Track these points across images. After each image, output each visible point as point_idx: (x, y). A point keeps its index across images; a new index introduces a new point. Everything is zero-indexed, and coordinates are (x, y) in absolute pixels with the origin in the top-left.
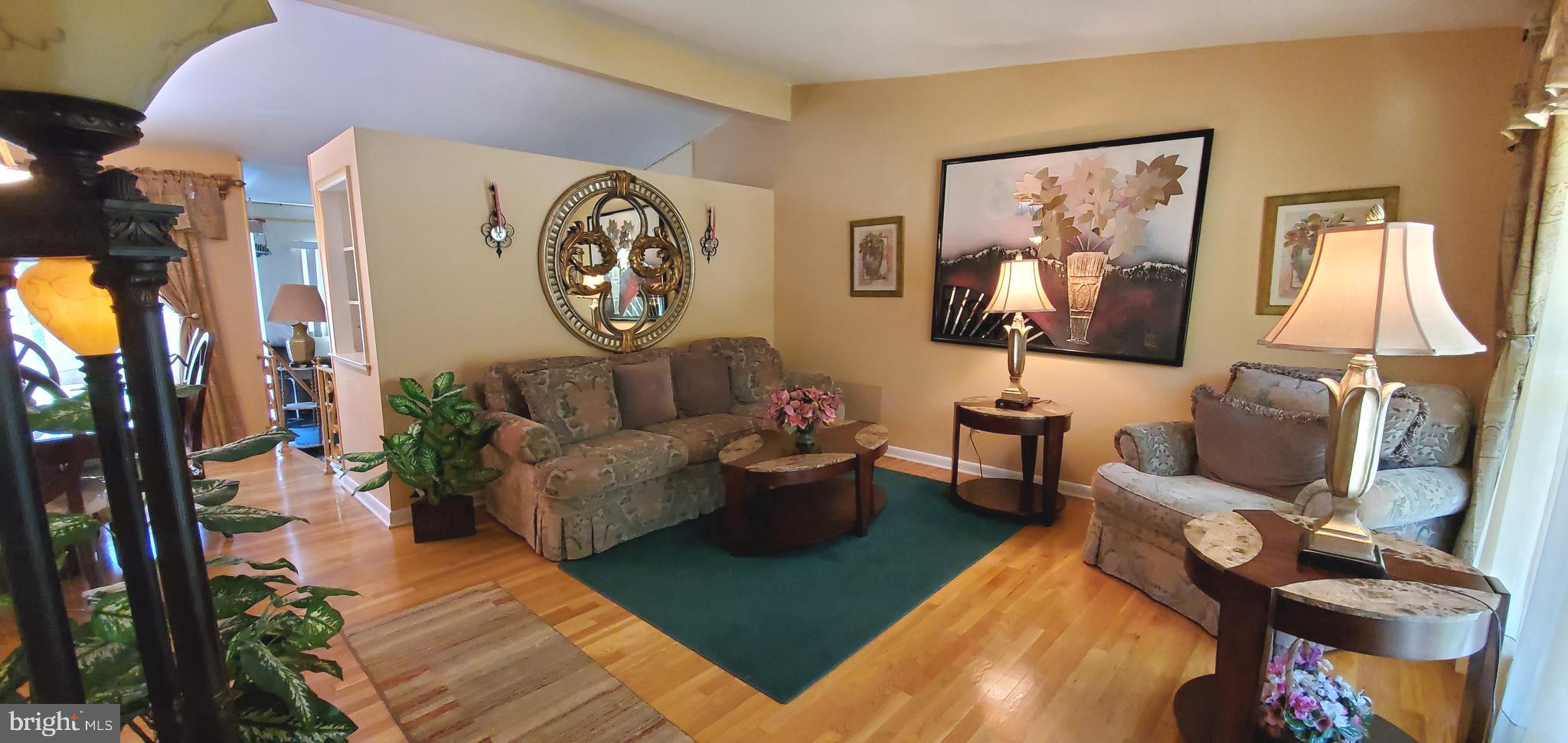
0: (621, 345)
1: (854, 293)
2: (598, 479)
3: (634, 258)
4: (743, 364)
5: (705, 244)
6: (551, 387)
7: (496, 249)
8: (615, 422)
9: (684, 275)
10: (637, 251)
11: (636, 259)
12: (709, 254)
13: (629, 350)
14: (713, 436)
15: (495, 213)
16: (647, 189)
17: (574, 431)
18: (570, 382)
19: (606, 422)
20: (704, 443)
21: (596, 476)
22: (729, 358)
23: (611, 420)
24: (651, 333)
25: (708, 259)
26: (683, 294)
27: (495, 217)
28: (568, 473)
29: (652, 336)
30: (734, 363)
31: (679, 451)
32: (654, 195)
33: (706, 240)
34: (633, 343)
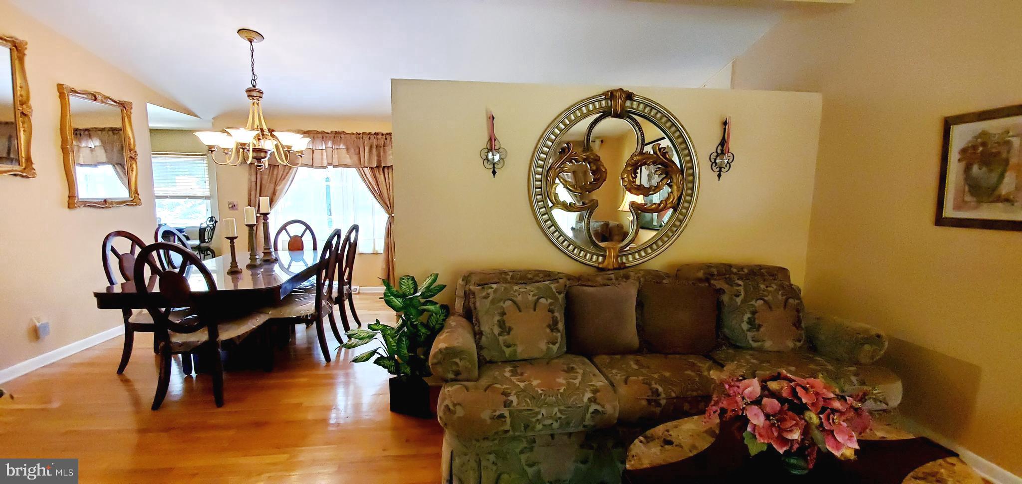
0: (603, 261)
1: (940, 221)
2: (489, 421)
3: (626, 176)
4: (739, 300)
5: (715, 160)
6: (493, 302)
7: (492, 170)
8: (555, 348)
9: (684, 193)
10: (629, 169)
11: (628, 176)
12: (720, 171)
13: (610, 267)
14: (659, 395)
15: (492, 139)
16: (646, 105)
17: (508, 351)
18: (511, 300)
19: (543, 346)
20: (644, 403)
21: (487, 418)
22: (721, 291)
23: (551, 346)
24: (639, 252)
25: (719, 176)
26: (681, 213)
27: (492, 144)
28: (458, 408)
29: (640, 255)
30: (725, 298)
31: (603, 407)
32: (654, 110)
33: (718, 155)
34: (617, 260)
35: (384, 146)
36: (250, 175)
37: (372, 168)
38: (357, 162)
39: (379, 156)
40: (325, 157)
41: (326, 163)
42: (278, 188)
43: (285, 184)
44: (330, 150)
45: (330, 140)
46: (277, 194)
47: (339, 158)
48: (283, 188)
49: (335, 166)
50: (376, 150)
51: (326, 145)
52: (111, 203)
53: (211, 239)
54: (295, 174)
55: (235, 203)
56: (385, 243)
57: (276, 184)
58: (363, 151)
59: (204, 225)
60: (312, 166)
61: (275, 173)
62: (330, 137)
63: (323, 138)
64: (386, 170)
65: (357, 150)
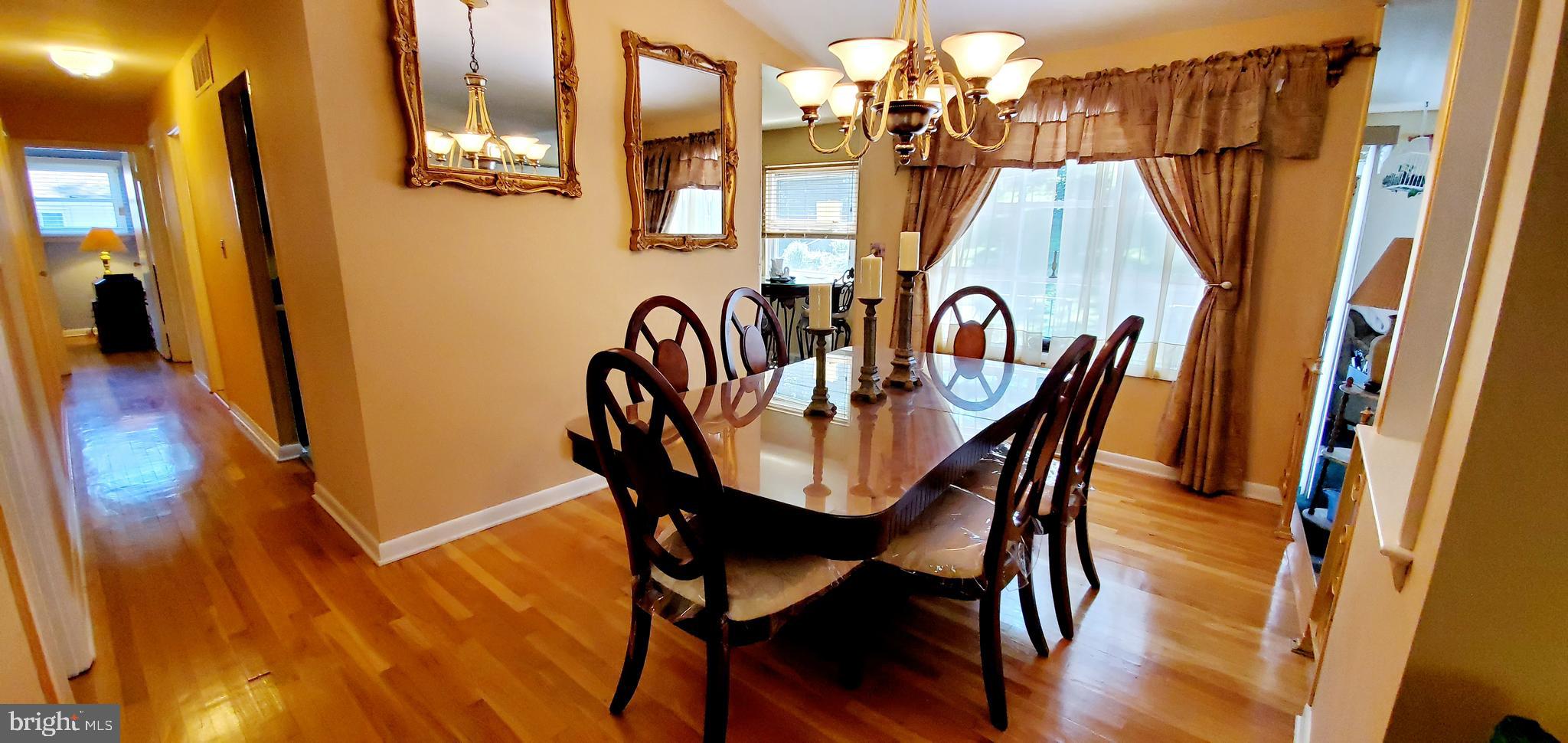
35: (1233, 91)
36: (910, 190)
37: (1184, 159)
38: (1145, 146)
39: (1212, 120)
40: (1062, 139)
41: (1064, 154)
42: (955, 216)
43: (969, 209)
44: (1076, 121)
45: (1081, 94)
46: (952, 227)
47: (1096, 139)
48: (964, 216)
49: (1083, 160)
50: (1208, 104)
51: (1069, 107)
52: (693, 243)
53: (849, 306)
54: (993, 184)
55: (881, 247)
56: (1186, 357)
57: (951, 210)
58: (1167, 109)
59: (840, 283)
60: (1030, 165)
61: (954, 184)
62: (1082, 89)
63: (1065, 92)
64: (1227, 160)
65: (1148, 113)
